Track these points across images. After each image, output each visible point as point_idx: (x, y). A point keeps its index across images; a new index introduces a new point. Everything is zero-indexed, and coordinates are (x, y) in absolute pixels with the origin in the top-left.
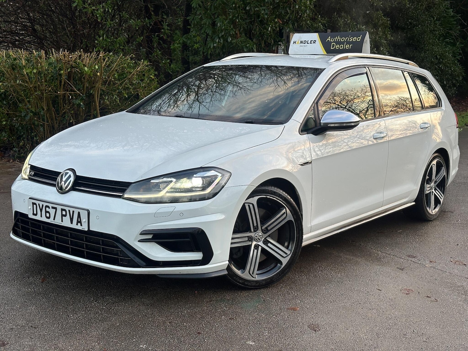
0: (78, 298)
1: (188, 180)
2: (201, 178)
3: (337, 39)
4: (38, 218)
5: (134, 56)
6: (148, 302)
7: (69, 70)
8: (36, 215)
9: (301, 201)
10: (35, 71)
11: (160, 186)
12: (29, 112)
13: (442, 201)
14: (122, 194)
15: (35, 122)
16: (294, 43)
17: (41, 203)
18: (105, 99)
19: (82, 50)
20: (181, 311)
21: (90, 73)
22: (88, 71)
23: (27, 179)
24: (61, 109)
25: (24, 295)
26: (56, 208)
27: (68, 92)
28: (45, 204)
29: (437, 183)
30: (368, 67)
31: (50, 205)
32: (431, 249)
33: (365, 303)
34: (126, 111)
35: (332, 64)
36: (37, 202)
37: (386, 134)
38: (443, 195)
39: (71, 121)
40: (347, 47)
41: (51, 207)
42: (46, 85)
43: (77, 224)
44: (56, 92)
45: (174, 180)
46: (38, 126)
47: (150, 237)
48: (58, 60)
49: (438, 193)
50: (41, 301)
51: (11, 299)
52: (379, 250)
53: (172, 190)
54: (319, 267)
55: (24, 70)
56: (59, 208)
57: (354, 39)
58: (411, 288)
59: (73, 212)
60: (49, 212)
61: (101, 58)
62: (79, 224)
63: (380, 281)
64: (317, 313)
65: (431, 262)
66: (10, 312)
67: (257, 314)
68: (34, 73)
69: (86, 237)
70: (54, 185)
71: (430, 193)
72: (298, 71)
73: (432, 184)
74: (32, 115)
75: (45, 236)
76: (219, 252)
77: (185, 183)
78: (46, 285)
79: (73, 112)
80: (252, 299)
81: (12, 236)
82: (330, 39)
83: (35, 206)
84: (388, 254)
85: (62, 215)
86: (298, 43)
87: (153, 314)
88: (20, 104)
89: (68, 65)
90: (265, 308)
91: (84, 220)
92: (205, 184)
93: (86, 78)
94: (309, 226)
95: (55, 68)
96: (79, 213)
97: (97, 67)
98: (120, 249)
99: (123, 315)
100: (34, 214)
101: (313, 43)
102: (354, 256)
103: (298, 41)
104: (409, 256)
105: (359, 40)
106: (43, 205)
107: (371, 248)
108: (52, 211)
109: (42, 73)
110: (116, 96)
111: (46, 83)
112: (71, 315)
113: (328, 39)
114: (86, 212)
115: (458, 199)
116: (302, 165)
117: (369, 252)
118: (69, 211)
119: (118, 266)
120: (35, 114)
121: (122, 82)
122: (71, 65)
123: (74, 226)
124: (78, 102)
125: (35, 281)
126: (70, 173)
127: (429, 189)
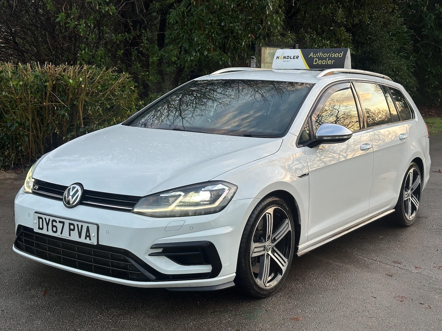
0: (82, 311)
1: (197, 194)
2: (209, 192)
3: (319, 55)
4: (44, 232)
5: (117, 69)
6: (153, 314)
7: (54, 83)
8: (42, 229)
9: (300, 212)
10: (21, 83)
11: (169, 200)
12: (15, 123)
13: (417, 207)
14: (131, 209)
15: (21, 132)
16: (278, 58)
17: (48, 218)
18: (88, 110)
19: (67, 63)
20: (187, 323)
21: (75, 85)
22: (73, 83)
23: (31, 193)
24: (46, 119)
25: (28, 309)
26: (63, 223)
27: (53, 104)
28: (52, 218)
29: (414, 190)
30: (352, 82)
31: (58, 220)
32: (414, 254)
33: (363, 311)
34: (121, 123)
35: (321, 79)
36: (43, 217)
37: (371, 146)
38: (418, 202)
39: (56, 131)
40: (330, 63)
41: (58, 222)
42: (32, 97)
43: (86, 239)
44: (41, 103)
45: (182, 194)
46: (23, 136)
47: (160, 250)
48: (43, 72)
49: (414, 200)
50: (46, 314)
51: (16, 313)
52: (365, 257)
53: (181, 204)
54: (313, 274)
55: (11, 83)
56: (67, 222)
57: (336, 55)
58: (403, 295)
59: (82, 226)
60: (55, 227)
61: (85, 71)
62: (88, 238)
63: (373, 289)
64: (320, 323)
65: (416, 268)
66: (16, 327)
67: (262, 325)
68: (20, 85)
69: (94, 251)
70: (61, 200)
71: (407, 200)
72: (274, 85)
73: (409, 191)
74: (17, 125)
75: (51, 250)
76: (227, 264)
77: (194, 197)
78: (49, 298)
79: (57, 122)
80: (254, 309)
81: (14, 249)
82: (312, 55)
83: (41, 220)
84: (374, 260)
85: (70, 230)
86: (281, 58)
87: (159, 326)
88: (6, 115)
89: (53, 77)
90: (268, 319)
91: (93, 234)
92: (213, 198)
93: (70, 90)
94: (306, 236)
95: (40, 80)
96: (88, 227)
97: (81, 79)
98: (130, 262)
99: (130, 328)
100: (39, 228)
101: (295, 58)
102: (343, 262)
103: (281, 57)
104: (395, 262)
105: (341, 56)
106: (49, 219)
107: (357, 255)
108: (59, 226)
109: (28, 85)
110: (99, 107)
111: (32, 95)
112: (78, 329)
113: (310, 55)
114: (96, 226)
115: (429, 205)
116: (300, 177)
117: (356, 258)
118: (78, 225)
119: (127, 280)
120: (20, 124)
121: (104, 93)
122: (57, 78)
123: (83, 240)
124: (63, 112)
125: (36, 293)
126: (78, 187)
127: (406, 196)
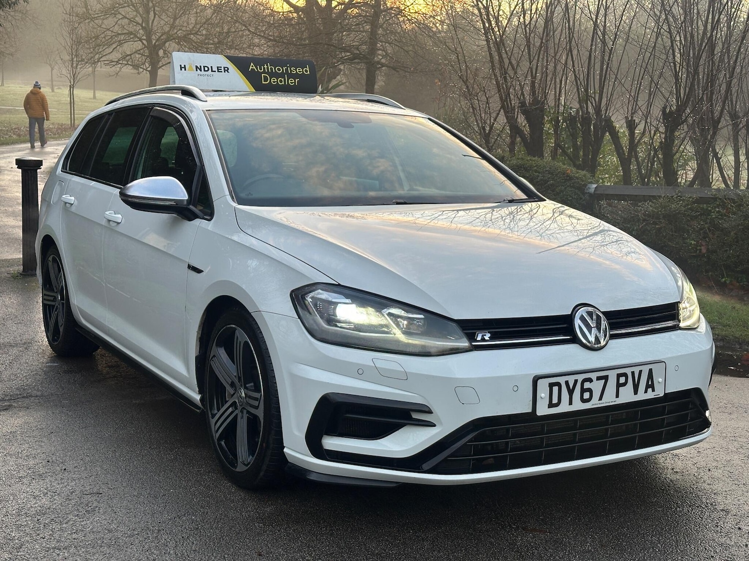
4: (564, 408)
8: (558, 404)
16: (183, 69)
17: (571, 379)
28: (580, 378)
31: (593, 376)
36: (562, 380)
41: (593, 379)
43: (646, 392)
56: (612, 375)
59: (641, 372)
60: (590, 390)
62: (650, 390)
82: (254, 68)
83: (555, 389)
85: (619, 385)
91: (660, 378)
96: (651, 370)
100: (551, 406)
101: (223, 70)
103: (191, 66)
106: (576, 381)
108: (597, 386)
113: (251, 68)
118: (633, 373)
